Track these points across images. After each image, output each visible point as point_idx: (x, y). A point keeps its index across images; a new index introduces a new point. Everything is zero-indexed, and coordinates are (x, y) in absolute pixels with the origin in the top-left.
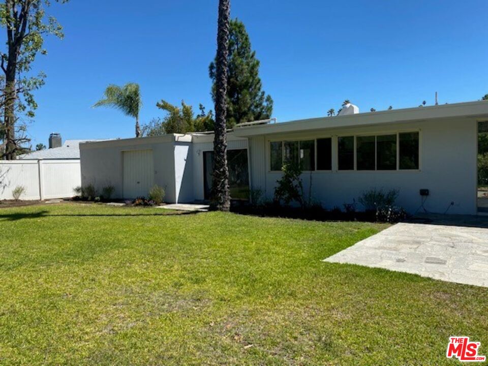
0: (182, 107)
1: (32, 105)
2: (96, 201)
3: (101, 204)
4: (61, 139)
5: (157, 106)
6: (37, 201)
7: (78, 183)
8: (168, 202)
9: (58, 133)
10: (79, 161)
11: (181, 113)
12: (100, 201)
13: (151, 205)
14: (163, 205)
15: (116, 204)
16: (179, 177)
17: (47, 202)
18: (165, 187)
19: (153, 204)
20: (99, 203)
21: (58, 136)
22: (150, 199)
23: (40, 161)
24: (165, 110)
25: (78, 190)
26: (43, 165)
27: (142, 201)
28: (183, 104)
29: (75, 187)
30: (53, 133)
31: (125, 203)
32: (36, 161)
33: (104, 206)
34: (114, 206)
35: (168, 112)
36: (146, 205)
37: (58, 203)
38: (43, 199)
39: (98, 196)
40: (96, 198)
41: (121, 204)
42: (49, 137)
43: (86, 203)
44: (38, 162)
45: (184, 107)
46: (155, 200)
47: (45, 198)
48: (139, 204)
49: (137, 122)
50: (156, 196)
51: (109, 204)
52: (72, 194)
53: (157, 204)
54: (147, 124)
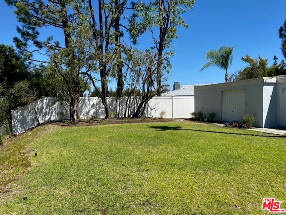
0: (259, 60)
1: (169, 66)
2: (205, 122)
3: (208, 124)
4: (179, 85)
5: (242, 59)
6: (171, 119)
7: (193, 110)
8: (257, 126)
9: (178, 82)
10: (194, 97)
11: (258, 64)
12: (207, 122)
13: (245, 128)
14: (253, 128)
15: (219, 125)
16: (266, 108)
17: (176, 120)
18: (255, 115)
19: (246, 127)
20: (207, 123)
21: (178, 83)
22: (244, 123)
23: (173, 97)
24: (246, 62)
25: (193, 114)
26: (174, 99)
27: (237, 123)
28: (259, 58)
29: (191, 113)
30: (176, 82)
31: (225, 124)
32: (171, 97)
33: (211, 125)
34: (218, 125)
35: (249, 64)
36: (240, 127)
37: (182, 121)
38: (173, 118)
39: (206, 119)
40: (205, 120)
41: (223, 125)
42: (173, 84)
43: (199, 122)
44: (172, 97)
45: (261, 60)
46: (247, 123)
47: (175, 118)
48: (236, 126)
49: (226, 72)
50: (248, 121)
51: (214, 124)
52: (190, 116)
53: (249, 127)
54: (234, 73)
